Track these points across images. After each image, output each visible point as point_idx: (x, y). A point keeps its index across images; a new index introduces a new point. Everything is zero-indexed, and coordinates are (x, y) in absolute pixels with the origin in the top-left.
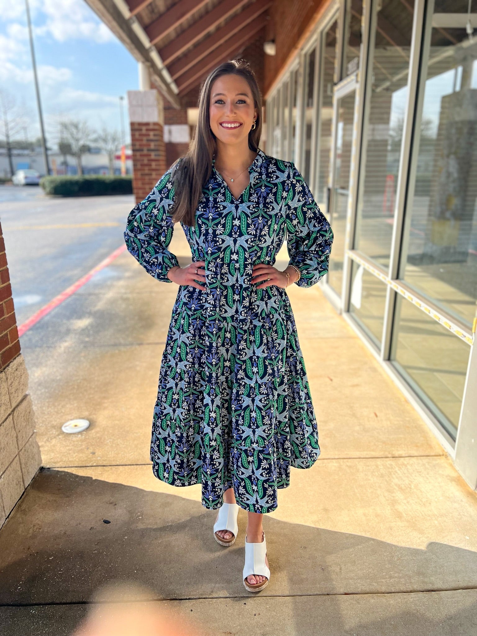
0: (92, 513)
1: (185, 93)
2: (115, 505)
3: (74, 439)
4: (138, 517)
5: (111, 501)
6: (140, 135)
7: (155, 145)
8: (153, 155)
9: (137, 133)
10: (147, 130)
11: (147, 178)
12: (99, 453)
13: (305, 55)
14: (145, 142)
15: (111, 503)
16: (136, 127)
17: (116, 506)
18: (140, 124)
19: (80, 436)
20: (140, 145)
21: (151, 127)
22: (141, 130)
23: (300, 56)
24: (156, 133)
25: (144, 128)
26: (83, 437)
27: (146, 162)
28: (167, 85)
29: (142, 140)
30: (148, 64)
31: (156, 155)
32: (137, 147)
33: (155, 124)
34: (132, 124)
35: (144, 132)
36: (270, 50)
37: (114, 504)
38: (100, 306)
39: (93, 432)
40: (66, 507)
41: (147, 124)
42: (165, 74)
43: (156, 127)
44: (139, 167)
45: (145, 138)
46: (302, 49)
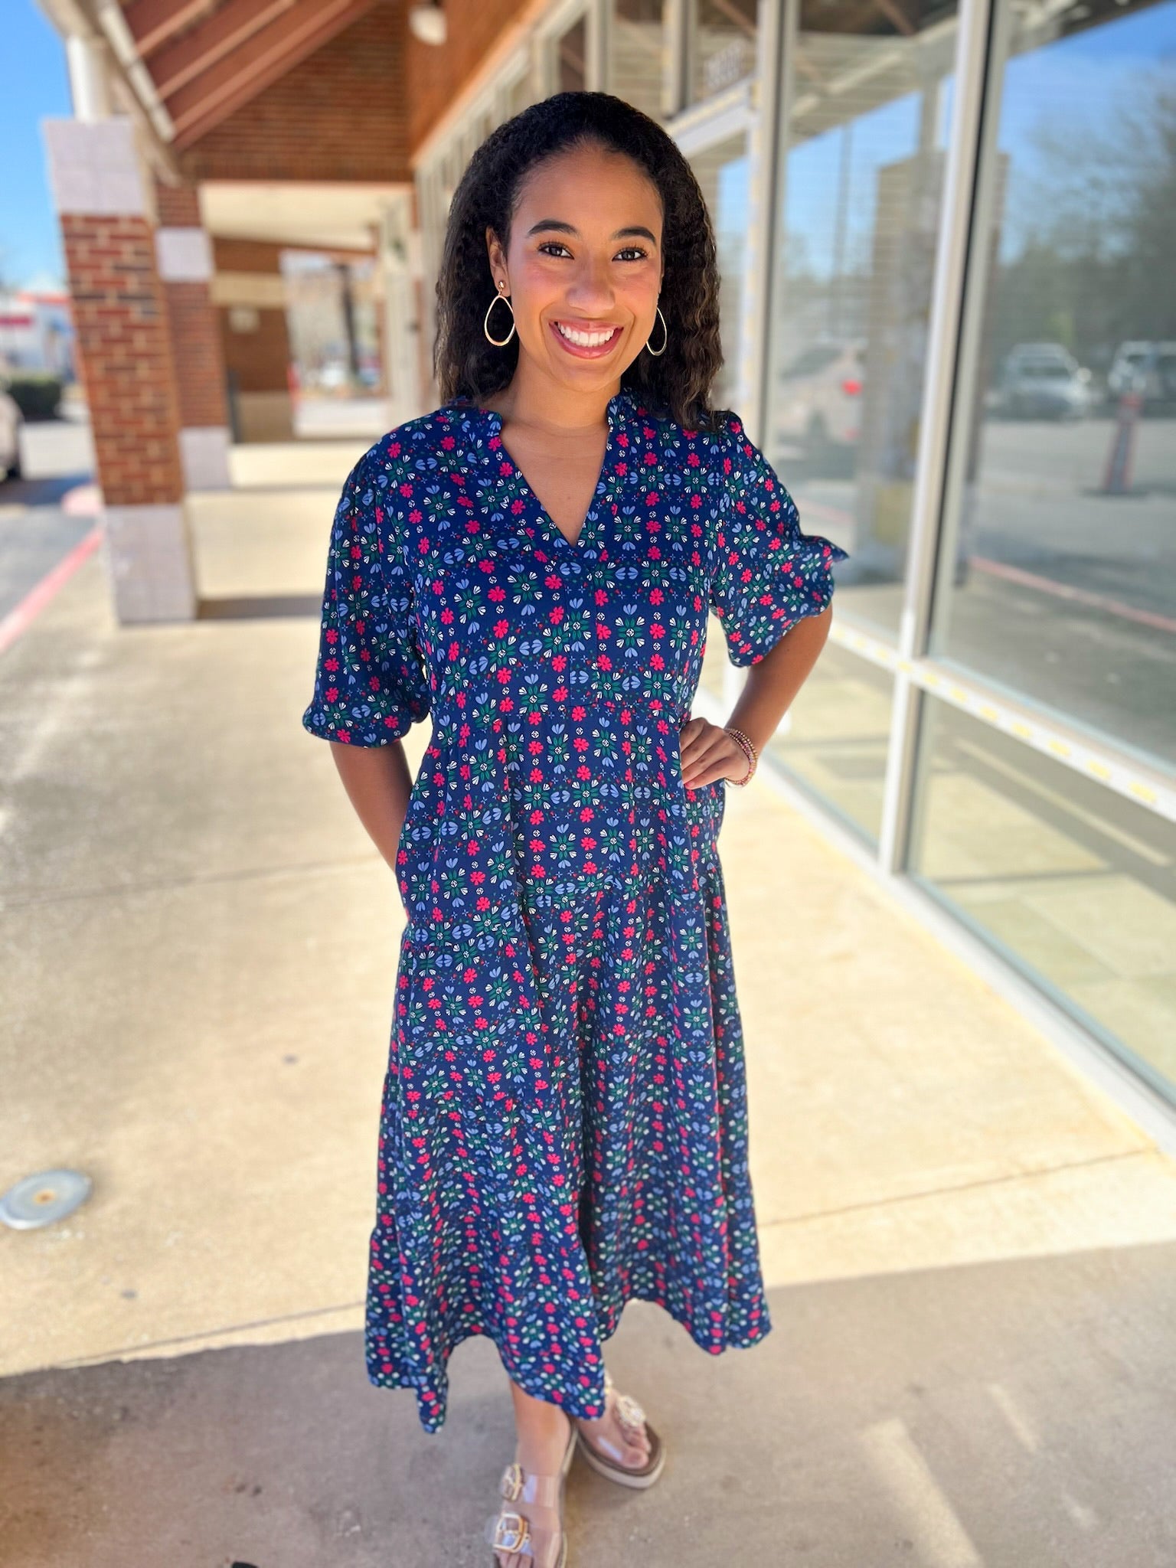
0: (184, 1542)
1: (191, 137)
2: (257, 1491)
3: (50, 1248)
4: (346, 1530)
5: (239, 1480)
6: (93, 252)
7: (141, 283)
8: (136, 313)
9: (83, 248)
10: (114, 237)
11: (123, 380)
12: (148, 1289)
13: (548, 41)
14: (107, 273)
15: (241, 1489)
16: (78, 227)
17: (261, 1497)
18: (91, 220)
19: (66, 1234)
20: (96, 282)
21: (124, 228)
22: (92, 237)
23: (530, 43)
24: (142, 246)
25: (103, 232)
26: (80, 1236)
27: (115, 328)
28: (146, 112)
29: (98, 267)
30: (99, 44)
31: (145, 312)
32: (86, 287)
33: (137, 220)
34: (66, 220)
35: (103, 242)
36: (429, 27)
37: (251, 1488)
38: (27, 763)
39: (108, 1212)
40: (86, 1530)
41: (112, 220)
42: (140, 78)
43: (139, 230)
44: (95, 345)
45: (108, 263)
46: (537, 24)
